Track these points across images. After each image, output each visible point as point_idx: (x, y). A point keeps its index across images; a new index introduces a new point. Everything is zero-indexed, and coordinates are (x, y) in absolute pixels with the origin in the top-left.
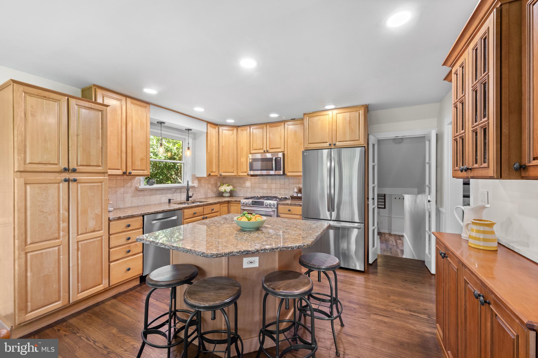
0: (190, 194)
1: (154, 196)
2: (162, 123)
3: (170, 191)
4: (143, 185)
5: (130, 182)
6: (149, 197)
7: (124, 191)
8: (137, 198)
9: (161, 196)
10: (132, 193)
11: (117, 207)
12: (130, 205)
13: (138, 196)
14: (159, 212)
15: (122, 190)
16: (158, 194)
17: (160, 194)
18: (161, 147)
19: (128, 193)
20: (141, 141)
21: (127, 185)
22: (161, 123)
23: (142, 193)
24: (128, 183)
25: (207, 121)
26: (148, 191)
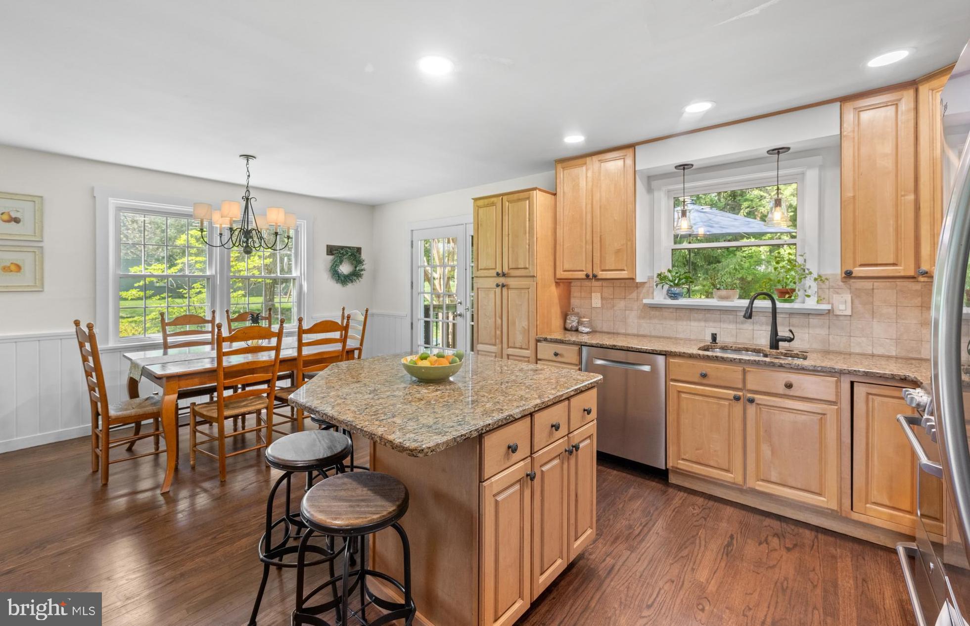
0: (783, 332)
1: (685, 323)
2: (686, 167)
3: (731, 317)
4: (660, 297)
5: (636, 292)
6: (672, 323)
7: (625, 307)
8: (648, 321)
9: (703, 324)
10: (639, 311)
11: (615, 331)
12: (635, 332)
13: (650, 318)
14: (606, 346)
15: (621, 304)
16: (695, 320)
17: (699, 320)
18: (685, 218)
19: (631, 310)
20: (616, 218)
21: (630, 297)
22: (684, 167)
23: (657, 313)
24: (632, 293)
25: (837, 97)
26: (671, 310)
